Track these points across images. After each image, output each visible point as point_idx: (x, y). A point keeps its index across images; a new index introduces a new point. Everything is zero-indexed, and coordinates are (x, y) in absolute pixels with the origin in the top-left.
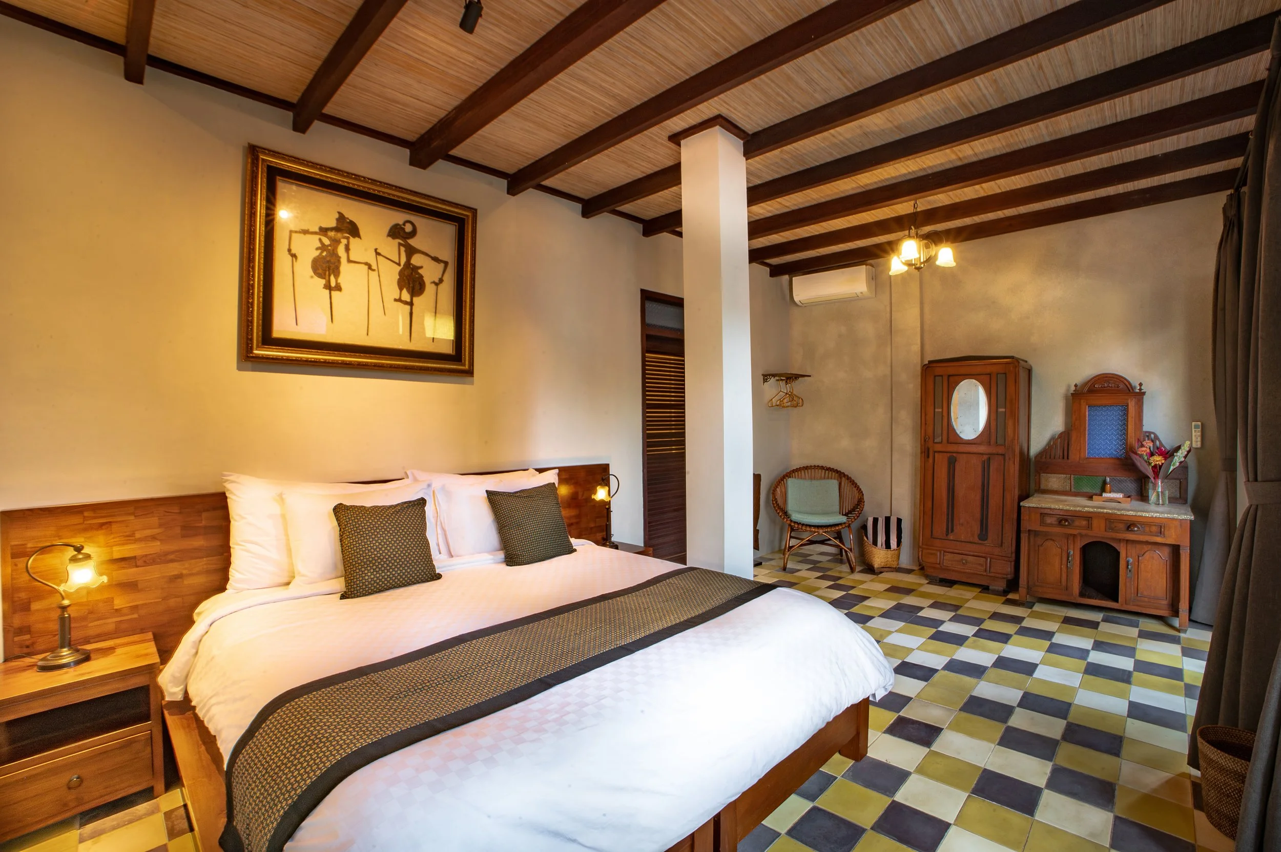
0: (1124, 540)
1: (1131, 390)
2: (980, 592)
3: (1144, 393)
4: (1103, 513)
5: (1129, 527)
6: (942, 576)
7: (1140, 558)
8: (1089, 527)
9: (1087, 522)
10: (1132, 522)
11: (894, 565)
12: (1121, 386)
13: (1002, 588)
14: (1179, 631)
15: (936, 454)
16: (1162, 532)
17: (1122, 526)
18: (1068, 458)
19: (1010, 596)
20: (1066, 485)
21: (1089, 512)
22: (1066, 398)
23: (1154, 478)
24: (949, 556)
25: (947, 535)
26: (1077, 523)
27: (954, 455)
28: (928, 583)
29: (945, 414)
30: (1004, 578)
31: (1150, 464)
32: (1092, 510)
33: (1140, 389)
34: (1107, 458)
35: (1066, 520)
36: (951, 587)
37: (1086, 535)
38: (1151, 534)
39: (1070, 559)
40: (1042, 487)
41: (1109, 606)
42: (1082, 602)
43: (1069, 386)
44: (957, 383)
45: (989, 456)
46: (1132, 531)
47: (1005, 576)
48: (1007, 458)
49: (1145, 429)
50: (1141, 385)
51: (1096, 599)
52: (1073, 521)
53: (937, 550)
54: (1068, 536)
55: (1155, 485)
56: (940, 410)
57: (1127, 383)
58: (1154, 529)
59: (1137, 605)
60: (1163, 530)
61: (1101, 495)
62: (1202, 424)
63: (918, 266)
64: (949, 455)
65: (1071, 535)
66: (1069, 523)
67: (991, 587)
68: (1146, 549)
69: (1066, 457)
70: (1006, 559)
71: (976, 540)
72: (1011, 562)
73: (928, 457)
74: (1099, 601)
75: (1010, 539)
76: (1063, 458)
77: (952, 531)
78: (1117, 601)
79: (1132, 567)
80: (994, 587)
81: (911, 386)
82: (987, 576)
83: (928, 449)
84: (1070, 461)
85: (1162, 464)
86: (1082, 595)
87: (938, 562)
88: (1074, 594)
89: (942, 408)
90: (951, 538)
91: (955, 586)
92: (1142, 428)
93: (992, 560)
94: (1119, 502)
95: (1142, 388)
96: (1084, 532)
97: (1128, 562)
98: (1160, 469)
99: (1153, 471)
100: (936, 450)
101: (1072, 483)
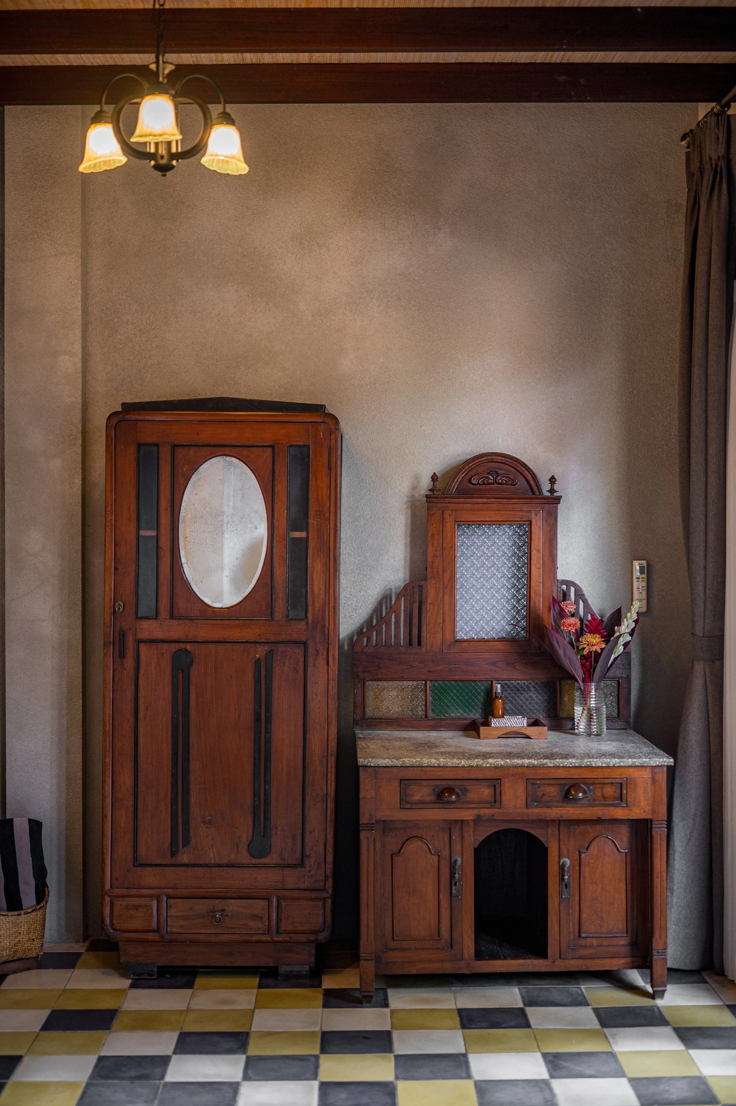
0: (553, 821)
1: (537, 493)
2: (260, 986)
3: (559, 498)
4: (522, 766)
5: (568, 793)
6: (164, 961)
7: (583, 855)
8: (496, 800)
9: (491, 790)
10: (574, 782)
11: (33, 949)
12: (521, 483)
13: (307, 968)
14: (653, 996)
15: (143, 648)
16: (624, 797)
17: (553, 791)
18: (419, 644)
19: (329, 983)
20: (417, 706)
21: (497, 768)
22: (413, 505)
23: (583, 681)
24: (180, 907)
25: (173, 854)
26: (472, 796)
27: (189, 647)
28: (132, 986)
29: (165, 542)
30: (311, 942)
31: (579, 650)
32: (501, 762)
33: (552, 491)
34: (493, 640)
35: (451, 790)
36: (189, 985)
37: (491, 820)
38: (605, 802)
39: (457, 876)
40: (369, 712)
41: (531, 969)
42: (482, 971)
43: (417, 478)
44: (195, 468)
45: (266, 648)
46: (576, 800)
47: (312, 937)
48: (311, 650)
49: (561, 575)
50: (553, 480)
51: (505, 958)
52: (465, 791)
53: (151, 897)
54: (450, 826)
55: (585, 696)
56: (153, 533)
57: (530, 478)
58: (609, 791)
59: (581, 958)
60: (624, 792)
61: (487, 724)
62: (648, 564)
63: (164, 162)
64: (175, 647)
65: (456, 821)
66: (458, 796)
67: (282, 969)
68: (592, 835)
69: (415, 640)
70: (314, 895)
71: (244, 858)
72: (324, 900)
73: (122, 655)
74: (513, 962)
75: (322, 847)
76: (410, 644)
77: (187, 842)
78: (542, 953)
79: (569, 877)
80: (289, 968)
81: (56, 464)
82: (273, 942)
83: (123, 635)
84: (423, 650)
85: (602, 650)
86: (479, 955)
87: (154, 926)
88: (466, 956)
89: (158, 529)
90: (185, 858)
91: (199, 981)
92: (555, 574)
93: (283, 903)
94: (528, 737)
95: (556, 487)
96: (487, 812)
97: (562, 868)
98: (597, 661)
99: (583, 666)
100: (141, 636)
101: (430, 699)
